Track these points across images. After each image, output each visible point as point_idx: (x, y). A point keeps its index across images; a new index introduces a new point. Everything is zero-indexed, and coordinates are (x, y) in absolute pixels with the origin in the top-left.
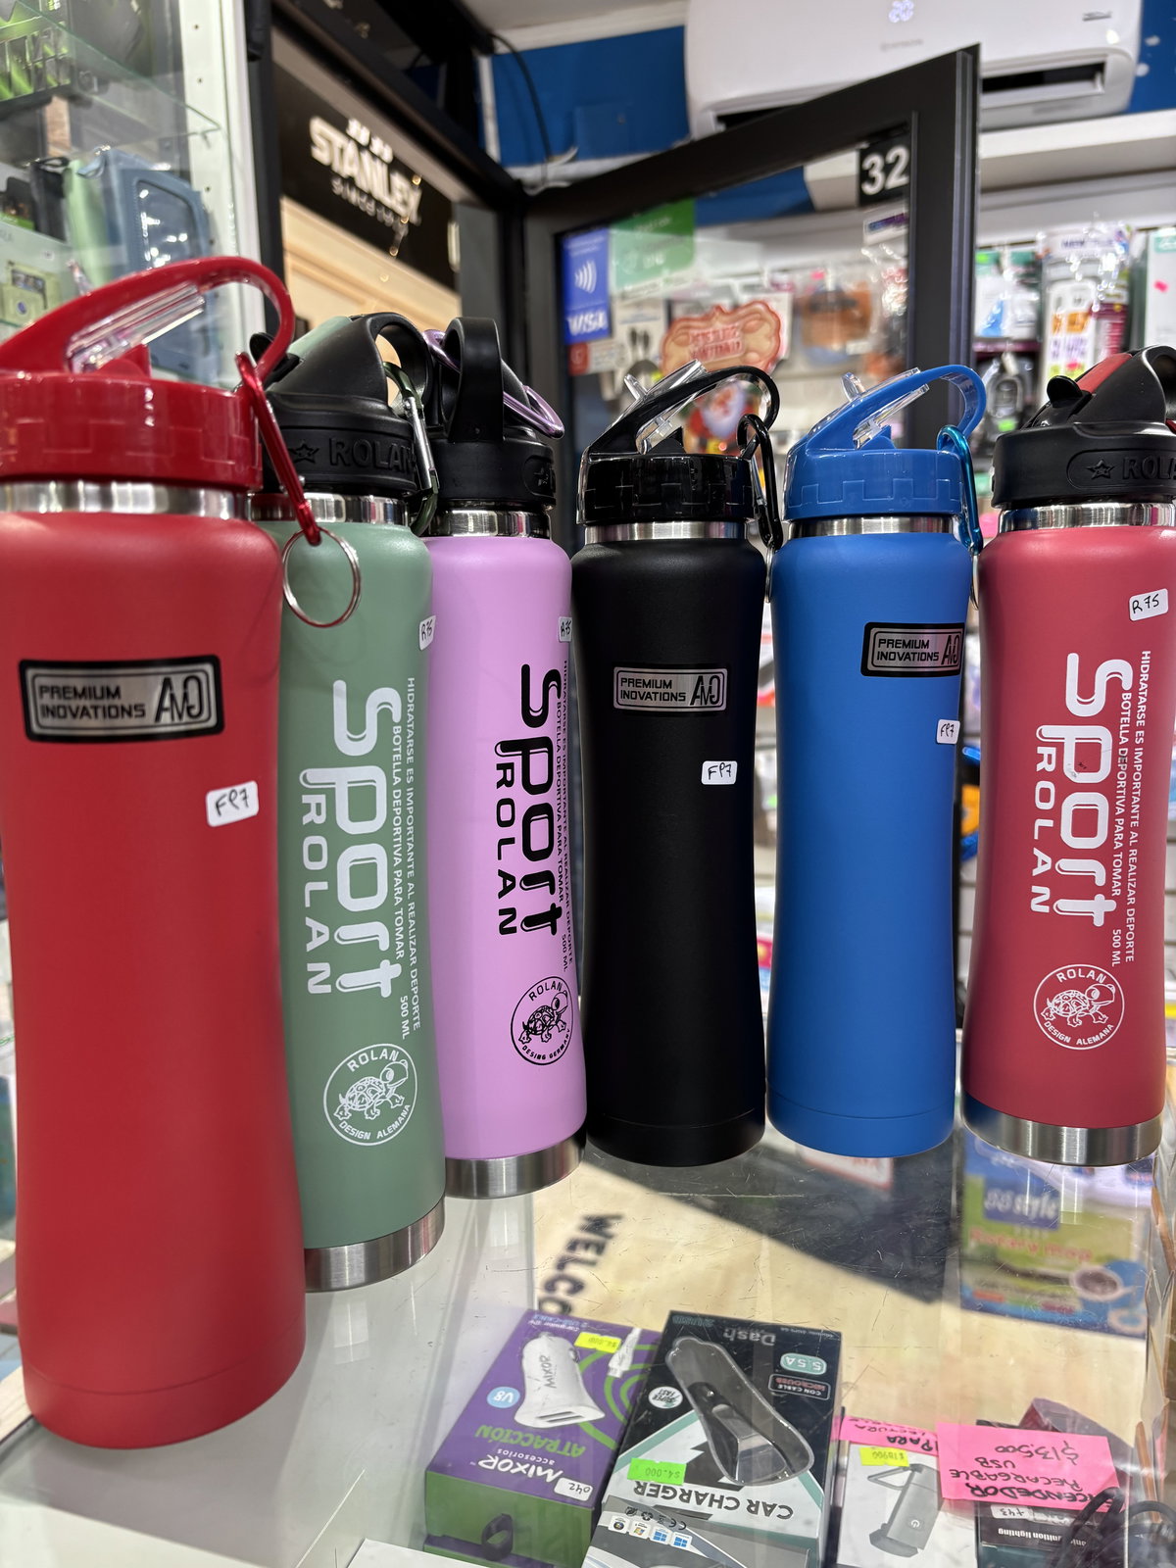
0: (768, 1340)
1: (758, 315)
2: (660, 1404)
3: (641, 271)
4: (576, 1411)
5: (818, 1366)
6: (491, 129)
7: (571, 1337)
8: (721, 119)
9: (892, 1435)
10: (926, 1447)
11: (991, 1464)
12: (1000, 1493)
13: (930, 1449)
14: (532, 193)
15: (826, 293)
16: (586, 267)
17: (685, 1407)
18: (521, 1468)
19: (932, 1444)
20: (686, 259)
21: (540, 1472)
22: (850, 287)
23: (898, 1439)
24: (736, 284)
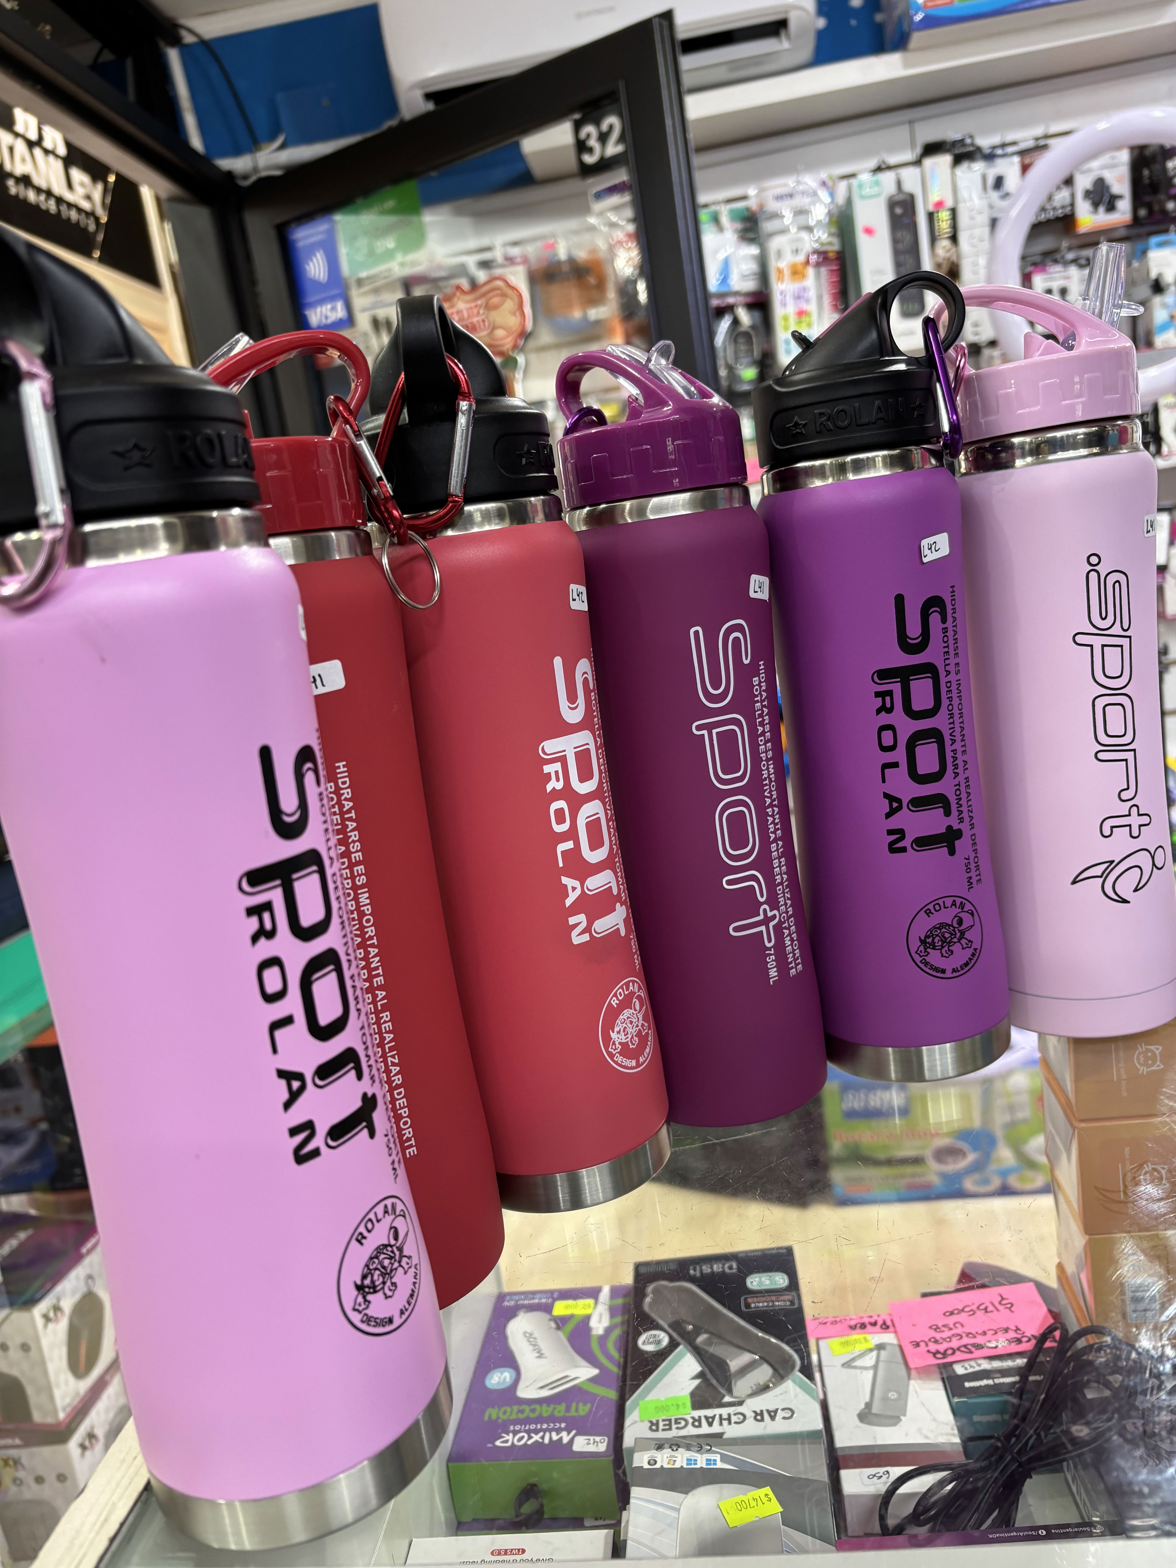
0: (731, 1268)
1: (498, 292)
2: (650, 1348)
3: (373, 256)
4: (572, 1373)
5: (780, 1280)
6: (190, 121)
7: (547, 1309)
8: (429, 96)
9: (853, 1323)
10: (884, 1327)
11: (943, 1329)
12: (958, 1353)
13: (888, 1327)
14: (247, 183)
15: (559, 263)
16: (315, 256)
17: (673, 1345)
18: (536, 1438)
19: (889, 1323)
20: (418, 240)
21: (555, 1437)
22: (582, 255)
23: (858, 1326)
24: (471, 261)
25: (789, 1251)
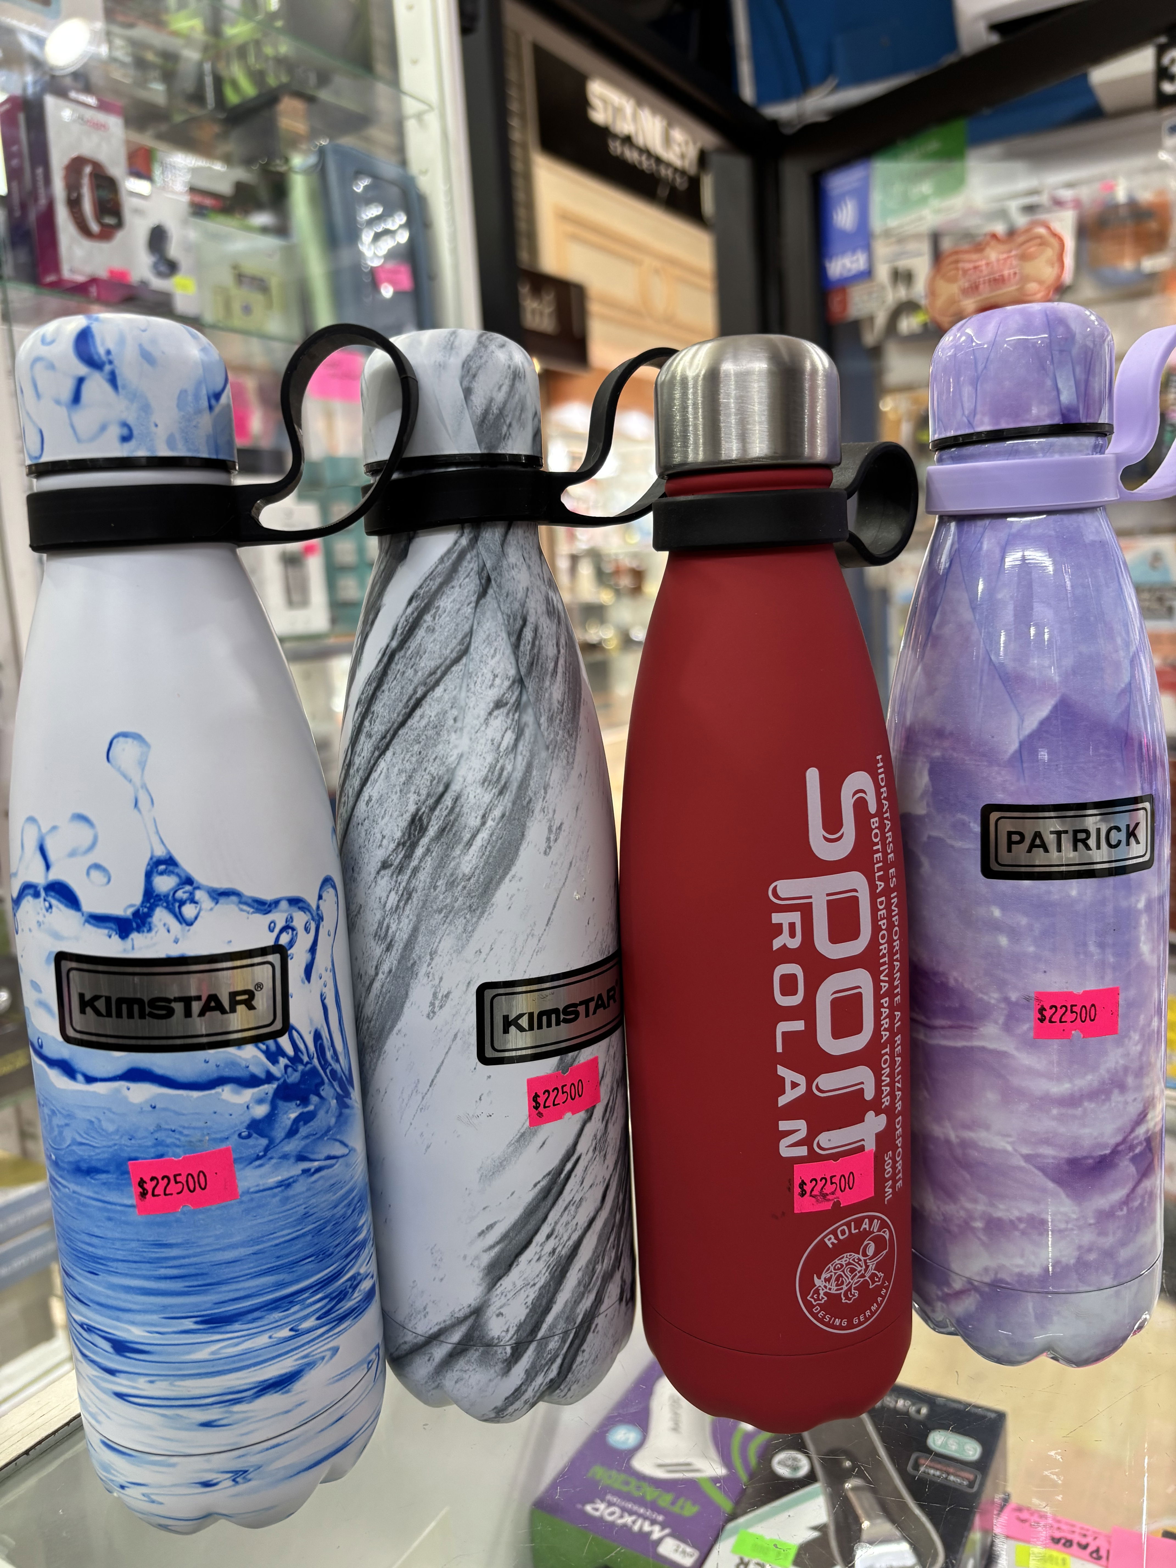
0: (918, 1411)
1: (1038, 241)
2: (783, 1472)
3: (907, 203)
4: (697, 1463)
5: (971, 1450)
6: (745, 70)
8: (997, 27)
9: (1057, 1535)
10: (1095, 1555)
13: (1099, 1558)
15: (1116, 207)
16: (846, 206)
17: (811, 1478)
18: (628, 1519)
19: (1103, 1553)
20: (959, 183)
21: (647, 1527)
22: (1146, 196)
23: (1063, 1541)
24: (1013, 206)
25: (1000, 1417)
